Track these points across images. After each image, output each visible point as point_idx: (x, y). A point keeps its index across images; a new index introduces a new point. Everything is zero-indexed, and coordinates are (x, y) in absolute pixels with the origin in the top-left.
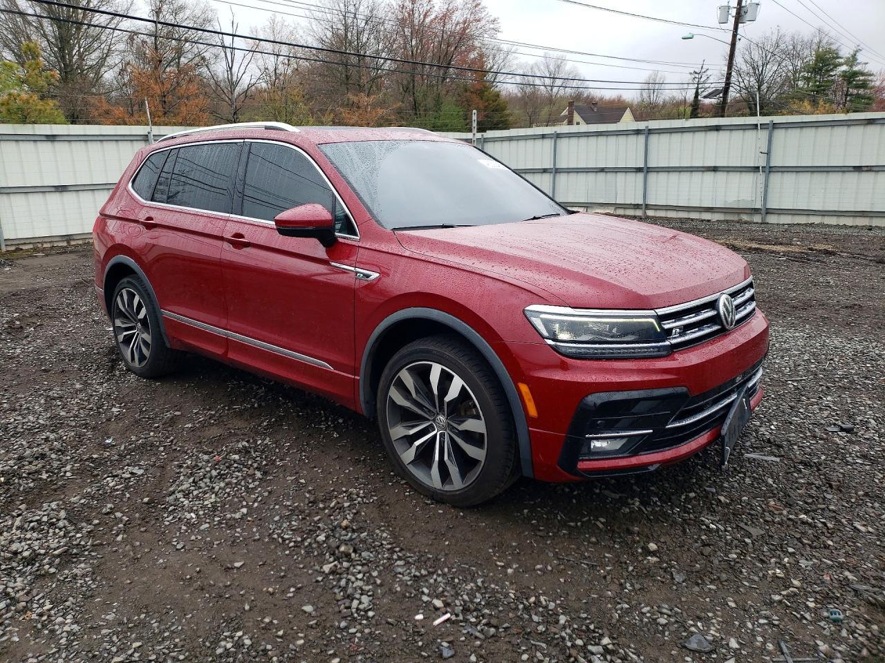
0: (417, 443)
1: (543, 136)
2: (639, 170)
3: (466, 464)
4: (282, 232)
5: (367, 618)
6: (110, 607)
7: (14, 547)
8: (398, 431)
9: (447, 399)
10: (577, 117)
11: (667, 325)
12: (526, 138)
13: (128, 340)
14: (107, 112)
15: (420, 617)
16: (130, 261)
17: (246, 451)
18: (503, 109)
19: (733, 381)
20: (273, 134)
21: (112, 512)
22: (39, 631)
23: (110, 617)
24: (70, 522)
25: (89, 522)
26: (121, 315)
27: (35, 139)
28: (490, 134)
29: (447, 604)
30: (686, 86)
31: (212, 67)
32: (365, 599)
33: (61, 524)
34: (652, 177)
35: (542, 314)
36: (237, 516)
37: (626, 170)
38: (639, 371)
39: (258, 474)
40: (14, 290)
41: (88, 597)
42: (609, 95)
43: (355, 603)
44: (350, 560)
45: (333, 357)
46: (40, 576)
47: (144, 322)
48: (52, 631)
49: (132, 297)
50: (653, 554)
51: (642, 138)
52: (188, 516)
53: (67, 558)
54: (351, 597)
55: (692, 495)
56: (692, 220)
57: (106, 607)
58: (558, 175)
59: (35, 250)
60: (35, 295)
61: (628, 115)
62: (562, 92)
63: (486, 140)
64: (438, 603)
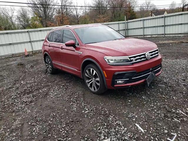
0: (90, 83)
1: (141, 20)
2: (163, 26)
3: (97, 86)
4: (66, 46)
5: (75, 111)
6: (36, 109)
7: (24, 100)
8: (87, 81)
9: (93, 75)
10: (153, 15)
11: (132, 59)
12: (137, 21)
13: (48, 67)
14: (51, 25)
15: (83, 111)
16: (47, 53)
17: (64, 86)
18: (135, 15)
19: (149, 69)
20: (67, 28)
21: (40, 95)
22: (25, 112)
23: (36, 110)
24: (33, 97)
25: (36, 97)
26: (47, 63)
27: (38, 31)
28: (129, 21)
29: (88, 109)
30: (180, 4)
31: (73, 13)
32: (75, 109)
33: (31, 97)
34: (166, 27)
35: (107, 58)
36: (59, 96)
37: (160, 26)
38: (125, 68)
39: (65, 89)
40: (34, 60)
41: (33, 107)
42: (162, 8)
43: (73, 109)
44: (75, 103)
45: (77, 68)
46: (27, 105)
47: (50, 64)
48: (27, 112)
49: (48, 59)
50: (129, 102)
51: (163, 19)
52: (51, 96)
53: (31, 102)
54: (73, 108)
55: (143, 92)
56: (176, 36)
57: (35, 109)
58: (144, 29)
59: (39, 52)
60: (37, 60)
61: (166, 13)
62: (150, 9)
63: (128, 22)
64: (87, 109)
